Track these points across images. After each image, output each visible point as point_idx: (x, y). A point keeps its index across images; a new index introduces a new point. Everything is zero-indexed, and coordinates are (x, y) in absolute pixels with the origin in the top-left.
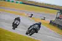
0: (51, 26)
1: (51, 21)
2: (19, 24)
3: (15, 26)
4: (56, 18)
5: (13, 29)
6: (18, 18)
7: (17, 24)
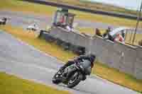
0: (43, 43)
1: (42, 31)
4: (54, 24)
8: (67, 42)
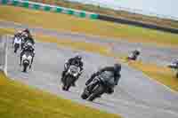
2: (79, 75)
3: (68, 81)
5: (64, 89)
6: (77, 58)
7: (75, 75)
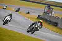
8: (50, 20)
